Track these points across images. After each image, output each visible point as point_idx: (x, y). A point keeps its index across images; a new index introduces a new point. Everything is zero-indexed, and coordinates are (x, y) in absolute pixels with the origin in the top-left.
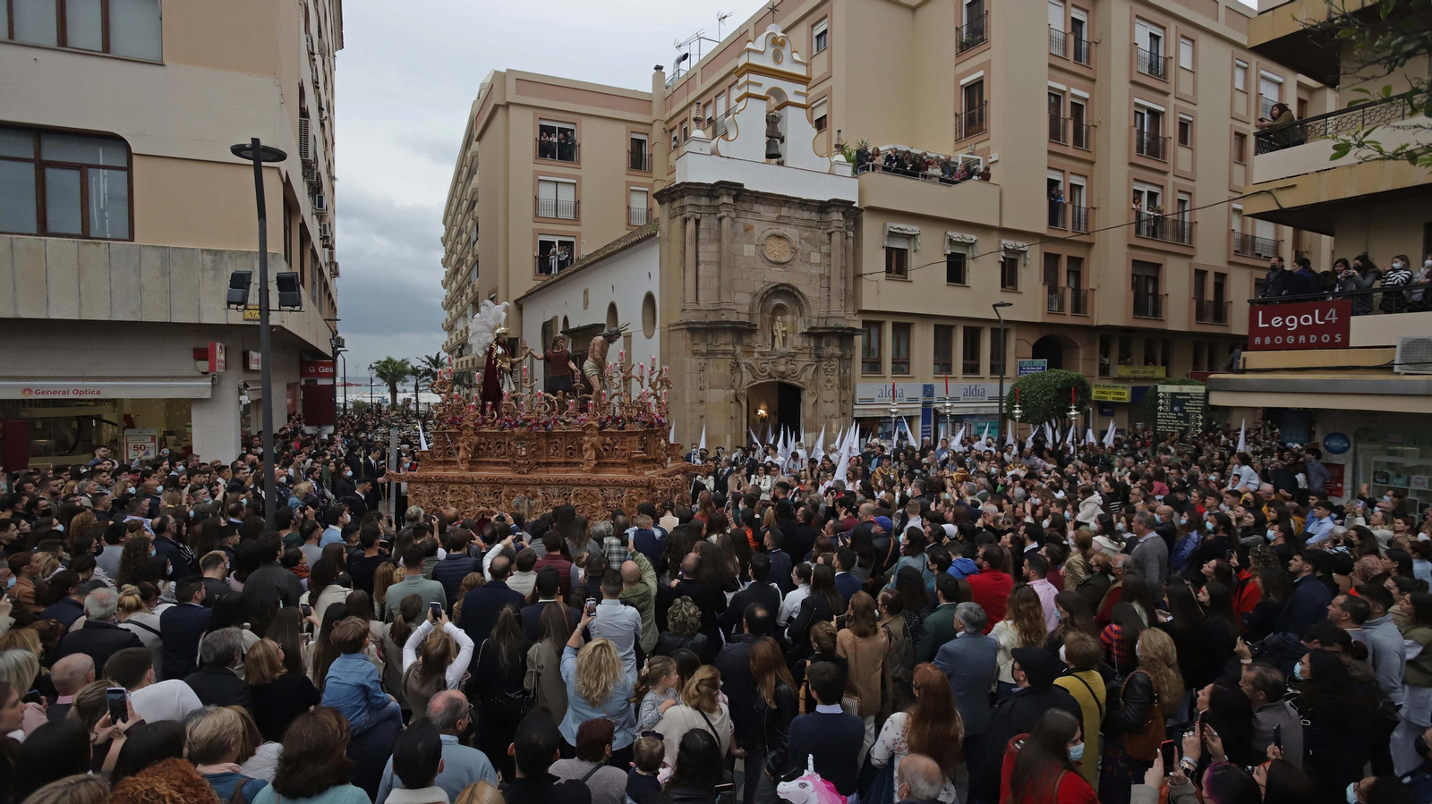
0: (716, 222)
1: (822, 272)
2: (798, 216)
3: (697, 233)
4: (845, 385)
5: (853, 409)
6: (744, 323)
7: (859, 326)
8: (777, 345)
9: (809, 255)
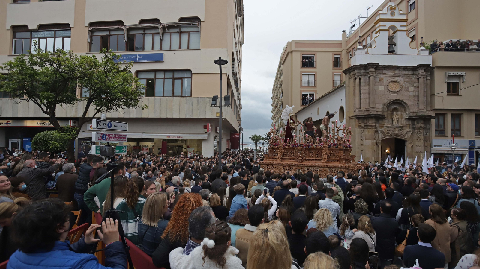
0: (368, 78)
1: (415, 94)
2: (403, 73)
3: (360, 83)
4: (427, 140)
5: (431, 150)
6: (380, 115)
7: (434, 115)
8: (394, 123)
9: (408, 88)
